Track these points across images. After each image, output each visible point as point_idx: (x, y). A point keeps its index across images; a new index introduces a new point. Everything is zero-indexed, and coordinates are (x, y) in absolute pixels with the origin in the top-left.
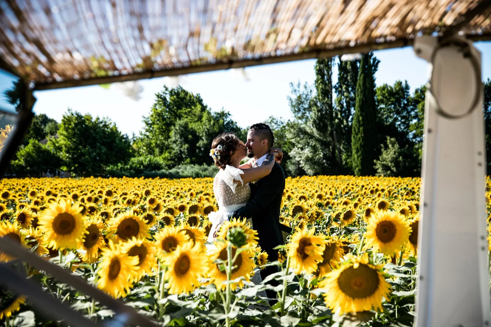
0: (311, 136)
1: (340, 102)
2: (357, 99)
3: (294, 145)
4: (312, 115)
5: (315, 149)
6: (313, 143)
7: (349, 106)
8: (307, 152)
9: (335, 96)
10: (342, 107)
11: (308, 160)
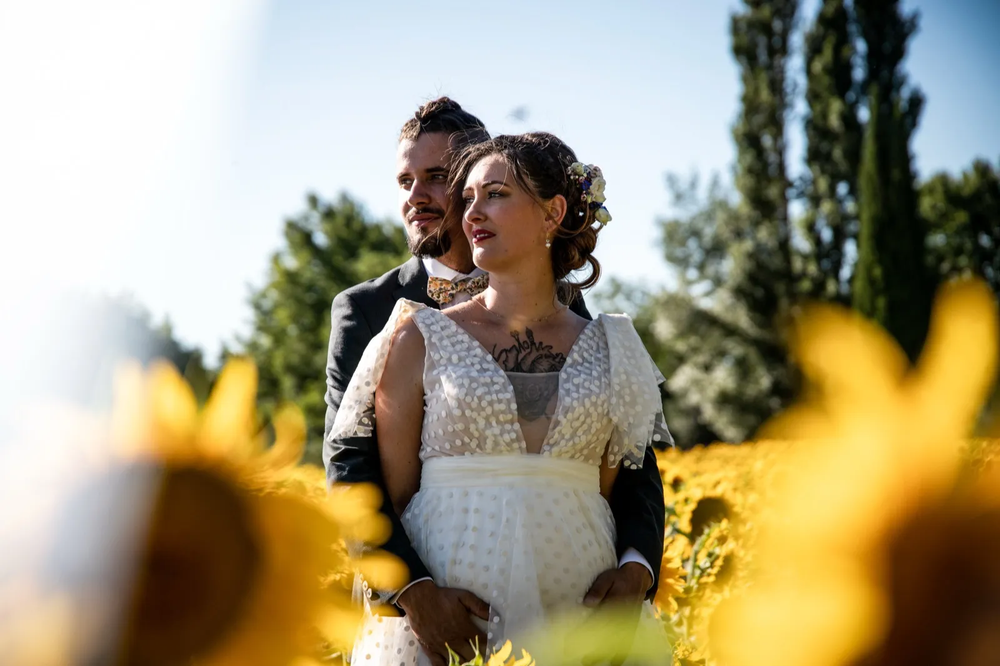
0: (730, 331)
1: (811, 228)
2: (865, 216)
3: (681, 359)
4: (731, 266)
5: (743, 368)
6: (736, 349)
7: (840, 235)
8: (723, 377)
9: (797, 209)
10: (817, 241)
11: (724, 400)
